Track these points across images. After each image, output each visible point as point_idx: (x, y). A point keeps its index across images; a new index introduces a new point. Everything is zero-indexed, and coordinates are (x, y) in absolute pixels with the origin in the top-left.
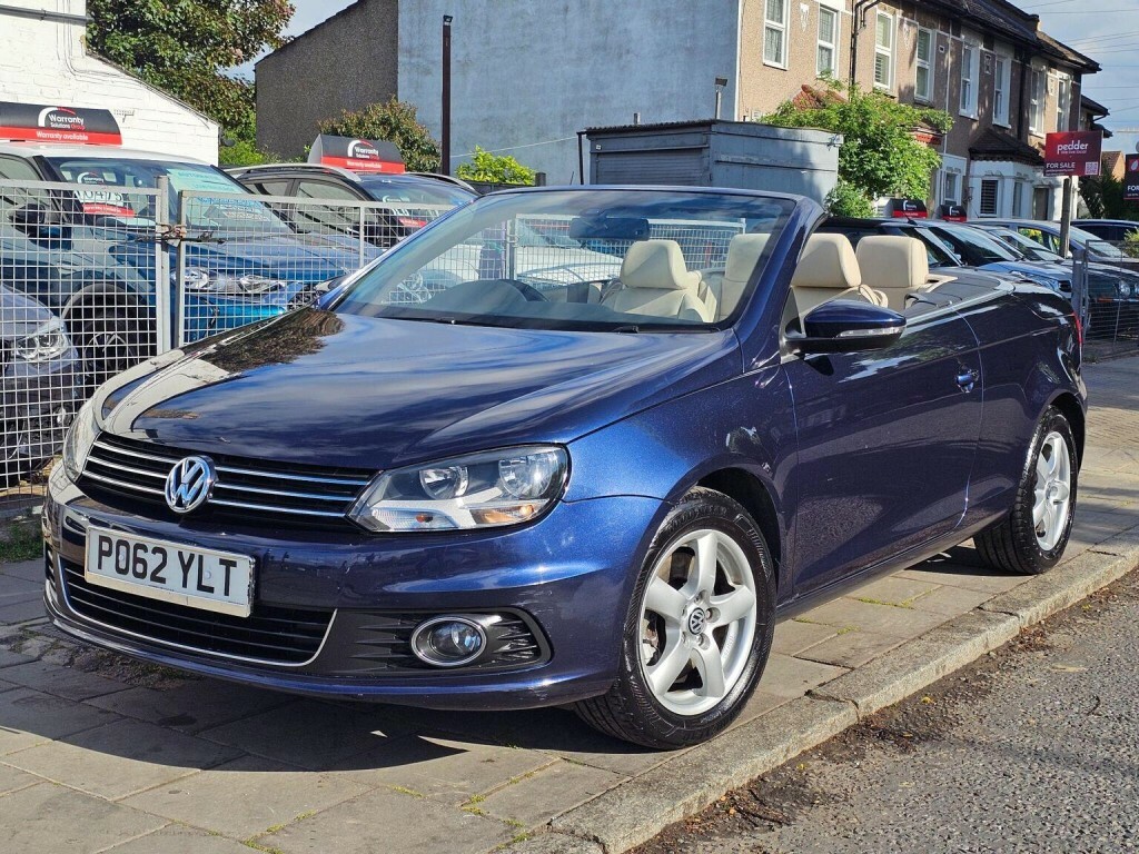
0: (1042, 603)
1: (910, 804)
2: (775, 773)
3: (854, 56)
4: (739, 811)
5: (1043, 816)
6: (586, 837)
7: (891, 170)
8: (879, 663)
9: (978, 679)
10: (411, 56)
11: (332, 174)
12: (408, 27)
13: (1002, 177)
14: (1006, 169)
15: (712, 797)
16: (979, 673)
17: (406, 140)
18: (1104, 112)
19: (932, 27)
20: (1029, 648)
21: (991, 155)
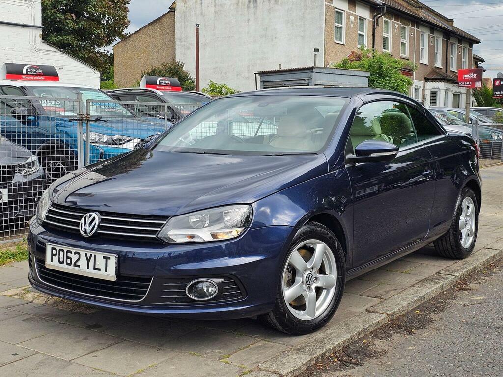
0: (465, 270)
1: (413, 356)
2: (354, 344)
3: (374, 38)
4: (339, 360)
6: (274, 372)
8: (396, 297)
10: (181, 42)
11: (150, 92)
12: (180, 29)
13: (439, 89)
14: (441, 86)
15: (327, 355)
16: (439, 301)
18: (482, 61)
19: (407, 25)
20: (460, 289)
21: (434, 80)
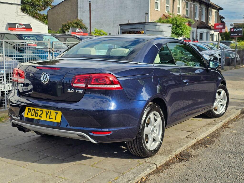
0: (226, 119)
1: (210, 156)
2: (183, 152)
3: (173, 8)
4: (178, 158)
5: (235, 158)
6: (153, 163)
7: (182, 32)
8: (198, 131)
9: (217, 134)
10: (81, 9)
11: (74, 36)
12: (80, 3)
13: (204, 32)
14: (205, 30)
15: (173, 156)
16: (217, 133)
17: (81, 27)
18: (224, 18)
19: (189, 1)
20: (225, 128)
21: (201, 28)
